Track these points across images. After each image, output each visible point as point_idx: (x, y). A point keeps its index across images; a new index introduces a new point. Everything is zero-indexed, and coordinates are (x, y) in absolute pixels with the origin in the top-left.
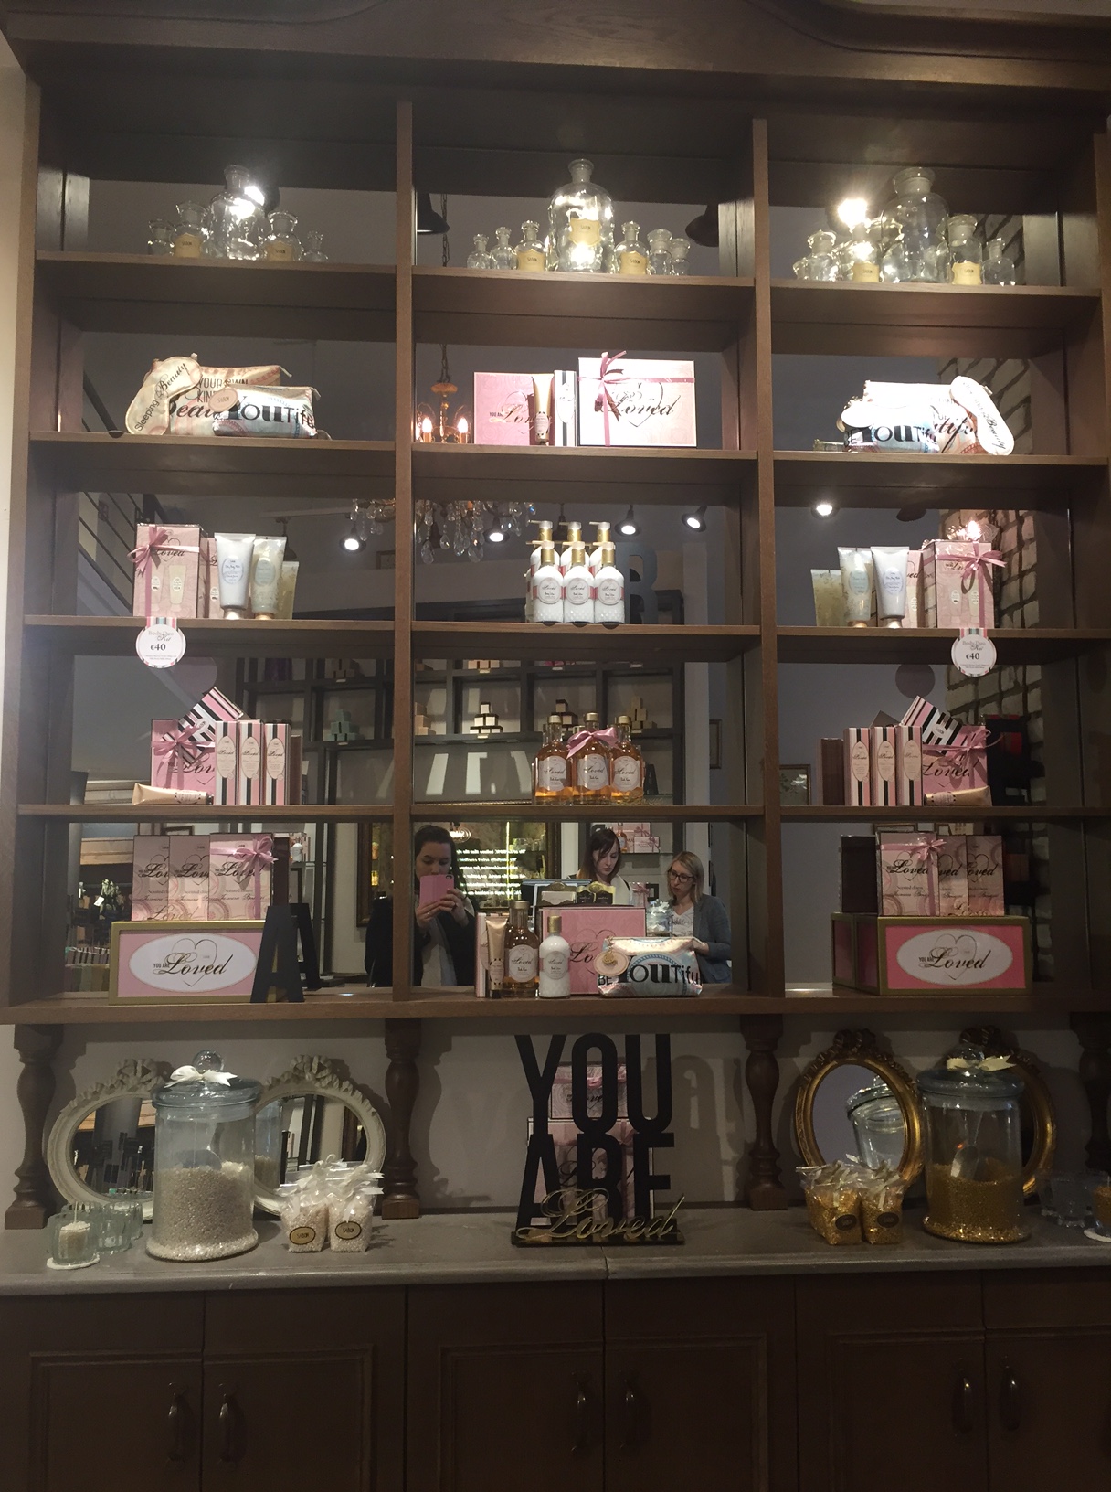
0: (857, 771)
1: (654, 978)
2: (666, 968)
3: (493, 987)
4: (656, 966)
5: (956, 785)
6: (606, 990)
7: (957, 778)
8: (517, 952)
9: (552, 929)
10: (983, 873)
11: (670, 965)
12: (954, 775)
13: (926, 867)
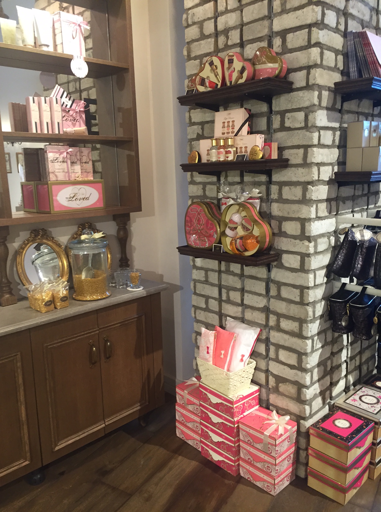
0: (34, 117)
5: (74, 125)
7: (74, 123)
10: (85, 163)
12: (73, 121)
13: (65, 160)
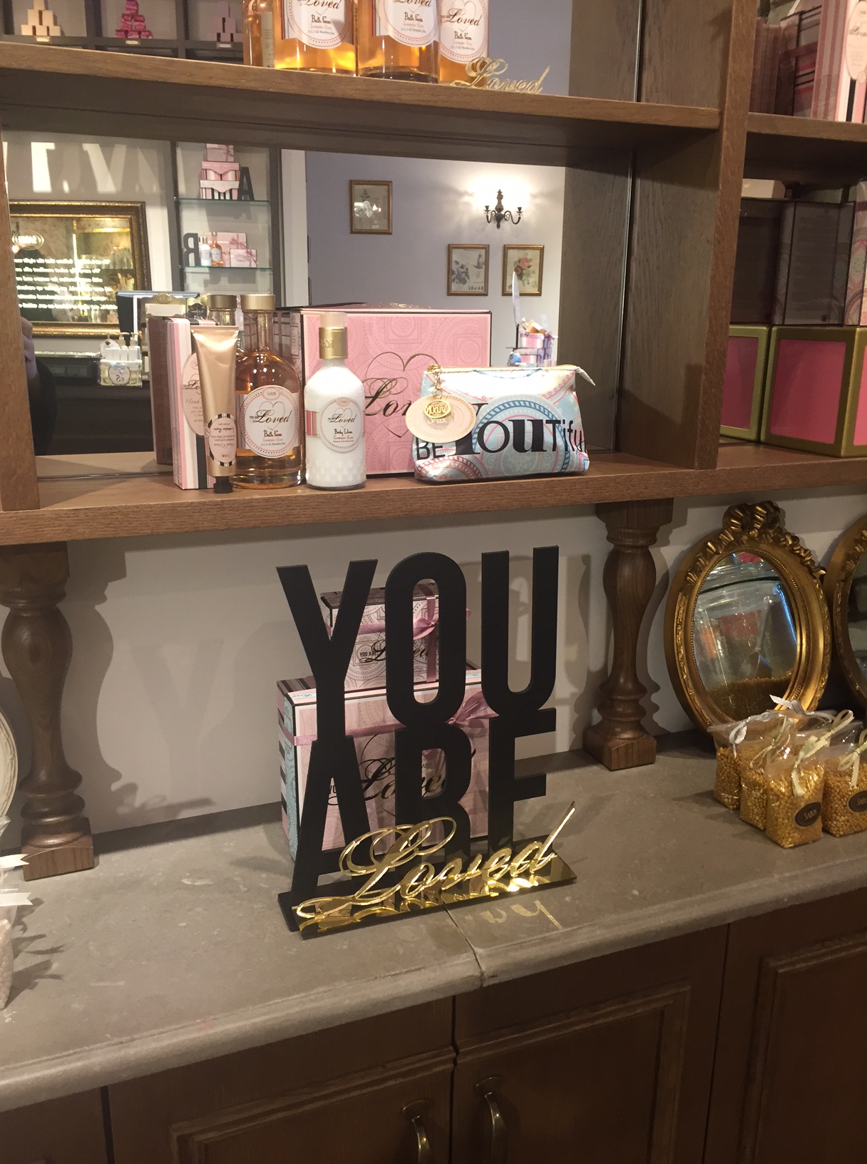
1: (519, 446)
2: (538, 425)
3: (217, 471)
4: (523, 421)
6: (435, 469)
8: (261, 399)
9: (329, 353)
11: (545, 418)
